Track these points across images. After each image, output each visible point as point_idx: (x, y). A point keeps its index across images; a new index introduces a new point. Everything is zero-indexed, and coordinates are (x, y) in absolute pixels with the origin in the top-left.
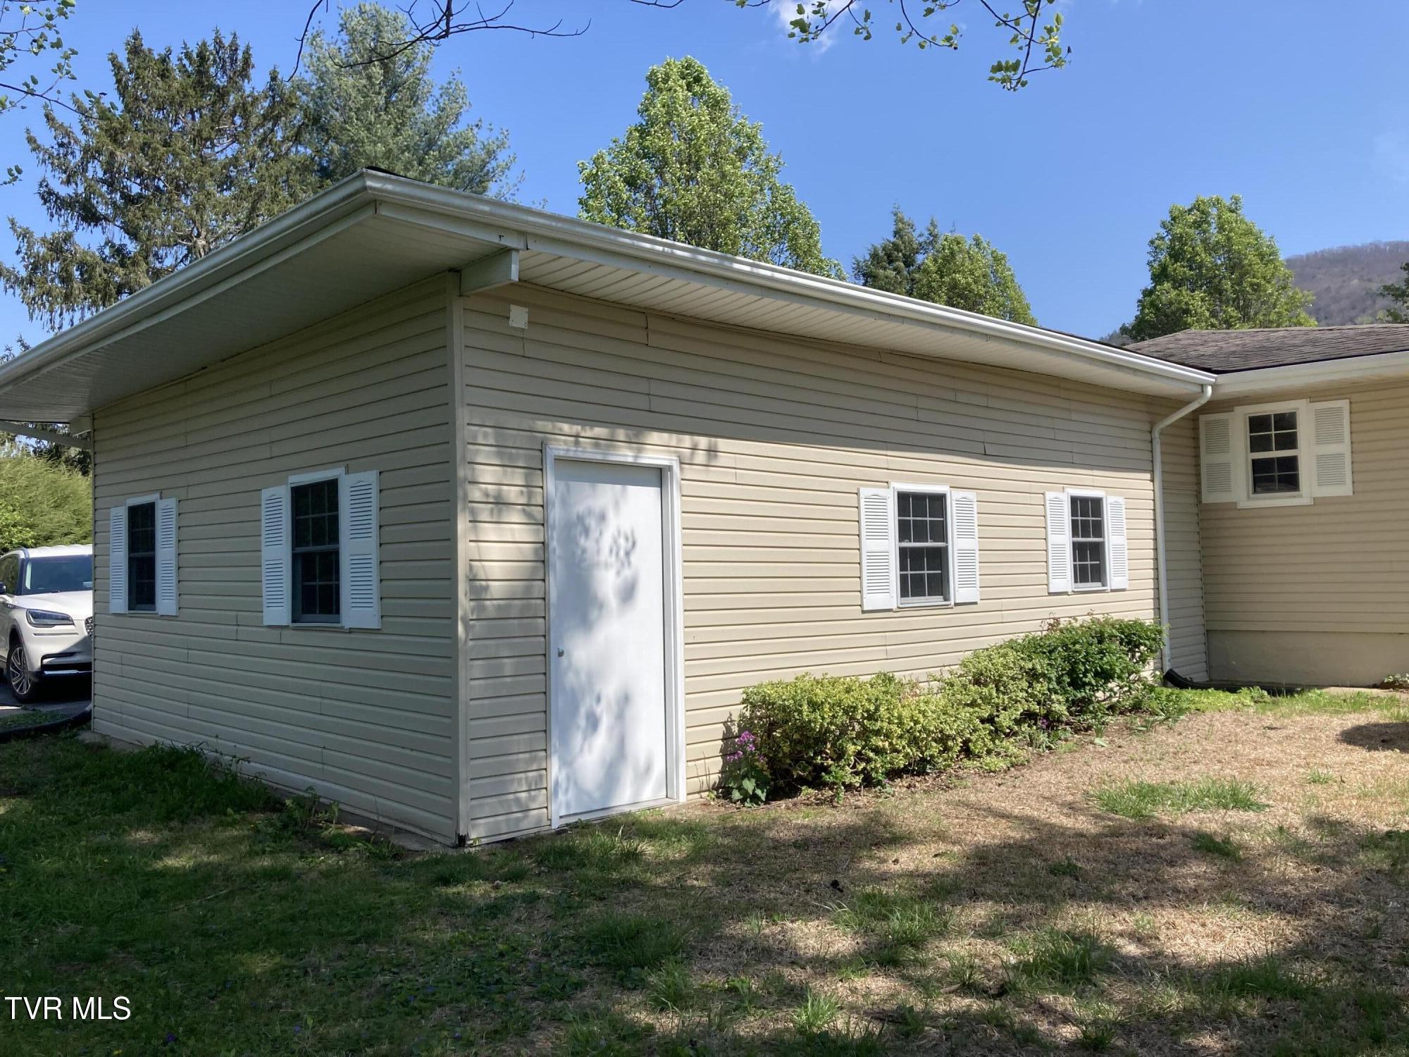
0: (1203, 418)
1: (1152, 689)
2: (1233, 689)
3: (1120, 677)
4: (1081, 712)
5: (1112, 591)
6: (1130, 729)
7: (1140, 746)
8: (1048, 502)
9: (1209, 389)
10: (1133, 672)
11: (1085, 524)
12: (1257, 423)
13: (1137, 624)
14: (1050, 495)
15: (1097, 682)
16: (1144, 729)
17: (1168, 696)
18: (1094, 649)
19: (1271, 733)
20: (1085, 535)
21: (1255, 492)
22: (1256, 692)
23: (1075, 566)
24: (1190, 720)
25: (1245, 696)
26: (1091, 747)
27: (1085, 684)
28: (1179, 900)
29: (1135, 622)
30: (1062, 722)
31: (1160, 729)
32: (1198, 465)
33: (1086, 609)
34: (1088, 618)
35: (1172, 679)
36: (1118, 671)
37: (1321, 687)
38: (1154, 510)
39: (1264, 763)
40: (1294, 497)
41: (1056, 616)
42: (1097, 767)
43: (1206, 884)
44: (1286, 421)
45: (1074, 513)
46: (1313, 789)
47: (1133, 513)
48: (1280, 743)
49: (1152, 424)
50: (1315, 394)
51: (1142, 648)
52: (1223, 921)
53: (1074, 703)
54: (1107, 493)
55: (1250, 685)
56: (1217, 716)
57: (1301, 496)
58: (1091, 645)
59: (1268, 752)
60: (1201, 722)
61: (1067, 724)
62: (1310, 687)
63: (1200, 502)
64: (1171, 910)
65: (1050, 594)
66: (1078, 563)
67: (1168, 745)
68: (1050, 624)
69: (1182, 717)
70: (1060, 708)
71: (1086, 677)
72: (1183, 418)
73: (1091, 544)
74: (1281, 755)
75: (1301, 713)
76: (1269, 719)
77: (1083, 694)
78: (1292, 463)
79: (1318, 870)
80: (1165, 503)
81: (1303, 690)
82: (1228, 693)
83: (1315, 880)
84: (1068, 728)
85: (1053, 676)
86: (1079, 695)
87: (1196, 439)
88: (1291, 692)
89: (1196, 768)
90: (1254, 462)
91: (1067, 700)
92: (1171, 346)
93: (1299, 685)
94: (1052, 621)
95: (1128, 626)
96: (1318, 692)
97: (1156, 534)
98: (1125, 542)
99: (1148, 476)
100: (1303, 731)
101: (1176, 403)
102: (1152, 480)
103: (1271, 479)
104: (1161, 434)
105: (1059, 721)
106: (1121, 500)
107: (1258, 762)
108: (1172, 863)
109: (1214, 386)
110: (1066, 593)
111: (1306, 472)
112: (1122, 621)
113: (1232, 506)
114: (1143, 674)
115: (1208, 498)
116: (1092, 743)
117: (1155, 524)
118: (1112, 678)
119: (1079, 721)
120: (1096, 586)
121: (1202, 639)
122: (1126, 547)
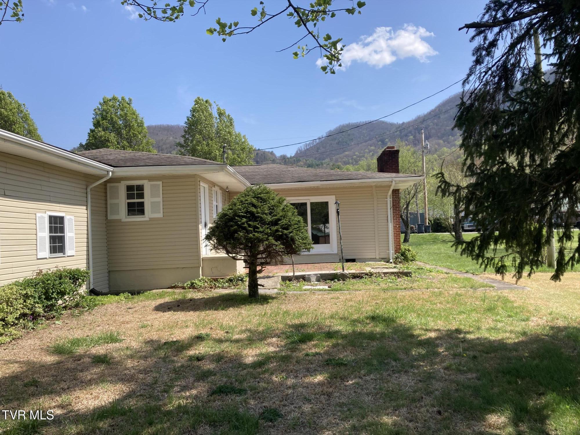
0: (108, 185)
1: (83, 297)
2: (117, 294)
3: (69, 294)
4: (51, 310)
5: (68, 256)
6: (73, 315)
7: (76, 322)
8: (37, 218)
9: (111, 173)
10: (75, 291)
11: (56, 228)
12: (130, 188)
13: (78, 270)
14: (38, 215)
15: (58, 296)
16: (79, 314)
17: (90, 300)
18: (57, 282)
19: (130, 310)
20: (56, 232)
21: (128, 215)
22: (126, 294)
23: (50, 246)
24: (98, 309)
25: (122, 296)
26: (53, 326)
27: (52, 298)
28: (82, 386)
29: (77, 269)
30: (41, 316)
31: (86, 314)
32: (106, 204)
33: (55, 265)
34: (55, 269)
35: (93, 292)
36: (68, 291)
37: (150, 290)
38: (87, 222)
39: (126, 322)
40: (143, 217)
41: (40, 269)
42: (54, 334)
43: (95, 376)
44: (140, 188)
45: (50, 223)
46: (142, 330)
47: (78, 223)
48: (132, 314)
49: (87, 187)
50: (151, 178)
51: (80, 280)
52: (100, 390)
53: (47, 307)
54: (66, 214)
55: (123, 292)
56: (110, 305)
57: (145, 217)
58: (56, 281)
59: (127, 318)
60: (102, 309)
61: (43, 317)
62: (146, 291)
63: (107, 219)
64: (78, 391)
65: (38, 259)
66: (52, 245)
67: (88, 320)
68: (37, 273)
69: (95, 308)
70: (39, 309)
71: (53, 295)
72: (100, 184)
73: (58, 236)
74: (132, 318)
75: (141, 301)
76: (130, 305)
77: (51, 303)
78: (142, 204)
79: (138, 362)
80: (92, 219)
81: (143, 292)
82: (116, 296)
83: (137, 366)
84: (43, 318)
85: (37, 296)
86: (49, 303)
87: (106, 193)
88: (139, 293)
89: (98, 328)
90: (128, 203)
91: (43, 306)
92: (97, 154)
93: (142, 290)
94: (38, 271)
95: (74, 271)
96: (149, 292)
97: (88, 232)
98: (74, 235)
99: (85, 208)
100: (141, 308)
101: (97, 178)
102: (87, 210)
103: (134, 210)
104: (91, 190)
105: (39, 316)
106: (73, 217)
107: (123, 323)
108: (82, 371)
109: (112, 172)
110: (46, 258)
111: (147, 208)
112: (71, 269)
113: (119, 221)
114: (79, 292)
115: (110, 217)
116: (54, 323)
117: (88, 228)
118: (65, 294)
119: (49, 315)
120: (61, 255)
121: (107, 275)
122: (74, 238)
